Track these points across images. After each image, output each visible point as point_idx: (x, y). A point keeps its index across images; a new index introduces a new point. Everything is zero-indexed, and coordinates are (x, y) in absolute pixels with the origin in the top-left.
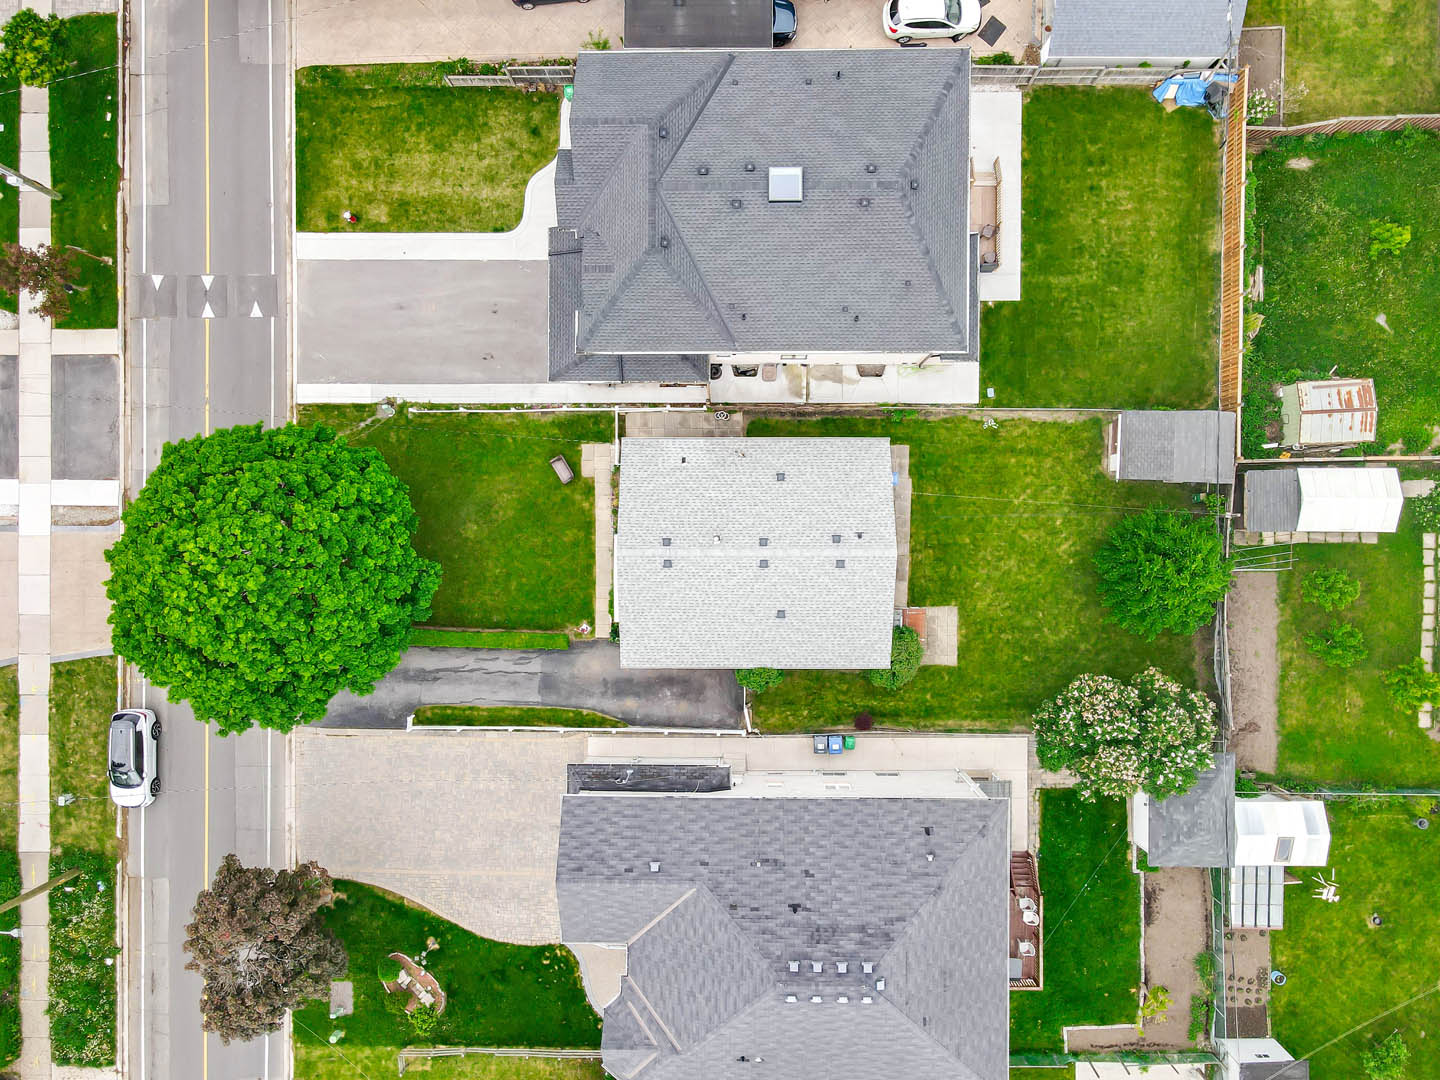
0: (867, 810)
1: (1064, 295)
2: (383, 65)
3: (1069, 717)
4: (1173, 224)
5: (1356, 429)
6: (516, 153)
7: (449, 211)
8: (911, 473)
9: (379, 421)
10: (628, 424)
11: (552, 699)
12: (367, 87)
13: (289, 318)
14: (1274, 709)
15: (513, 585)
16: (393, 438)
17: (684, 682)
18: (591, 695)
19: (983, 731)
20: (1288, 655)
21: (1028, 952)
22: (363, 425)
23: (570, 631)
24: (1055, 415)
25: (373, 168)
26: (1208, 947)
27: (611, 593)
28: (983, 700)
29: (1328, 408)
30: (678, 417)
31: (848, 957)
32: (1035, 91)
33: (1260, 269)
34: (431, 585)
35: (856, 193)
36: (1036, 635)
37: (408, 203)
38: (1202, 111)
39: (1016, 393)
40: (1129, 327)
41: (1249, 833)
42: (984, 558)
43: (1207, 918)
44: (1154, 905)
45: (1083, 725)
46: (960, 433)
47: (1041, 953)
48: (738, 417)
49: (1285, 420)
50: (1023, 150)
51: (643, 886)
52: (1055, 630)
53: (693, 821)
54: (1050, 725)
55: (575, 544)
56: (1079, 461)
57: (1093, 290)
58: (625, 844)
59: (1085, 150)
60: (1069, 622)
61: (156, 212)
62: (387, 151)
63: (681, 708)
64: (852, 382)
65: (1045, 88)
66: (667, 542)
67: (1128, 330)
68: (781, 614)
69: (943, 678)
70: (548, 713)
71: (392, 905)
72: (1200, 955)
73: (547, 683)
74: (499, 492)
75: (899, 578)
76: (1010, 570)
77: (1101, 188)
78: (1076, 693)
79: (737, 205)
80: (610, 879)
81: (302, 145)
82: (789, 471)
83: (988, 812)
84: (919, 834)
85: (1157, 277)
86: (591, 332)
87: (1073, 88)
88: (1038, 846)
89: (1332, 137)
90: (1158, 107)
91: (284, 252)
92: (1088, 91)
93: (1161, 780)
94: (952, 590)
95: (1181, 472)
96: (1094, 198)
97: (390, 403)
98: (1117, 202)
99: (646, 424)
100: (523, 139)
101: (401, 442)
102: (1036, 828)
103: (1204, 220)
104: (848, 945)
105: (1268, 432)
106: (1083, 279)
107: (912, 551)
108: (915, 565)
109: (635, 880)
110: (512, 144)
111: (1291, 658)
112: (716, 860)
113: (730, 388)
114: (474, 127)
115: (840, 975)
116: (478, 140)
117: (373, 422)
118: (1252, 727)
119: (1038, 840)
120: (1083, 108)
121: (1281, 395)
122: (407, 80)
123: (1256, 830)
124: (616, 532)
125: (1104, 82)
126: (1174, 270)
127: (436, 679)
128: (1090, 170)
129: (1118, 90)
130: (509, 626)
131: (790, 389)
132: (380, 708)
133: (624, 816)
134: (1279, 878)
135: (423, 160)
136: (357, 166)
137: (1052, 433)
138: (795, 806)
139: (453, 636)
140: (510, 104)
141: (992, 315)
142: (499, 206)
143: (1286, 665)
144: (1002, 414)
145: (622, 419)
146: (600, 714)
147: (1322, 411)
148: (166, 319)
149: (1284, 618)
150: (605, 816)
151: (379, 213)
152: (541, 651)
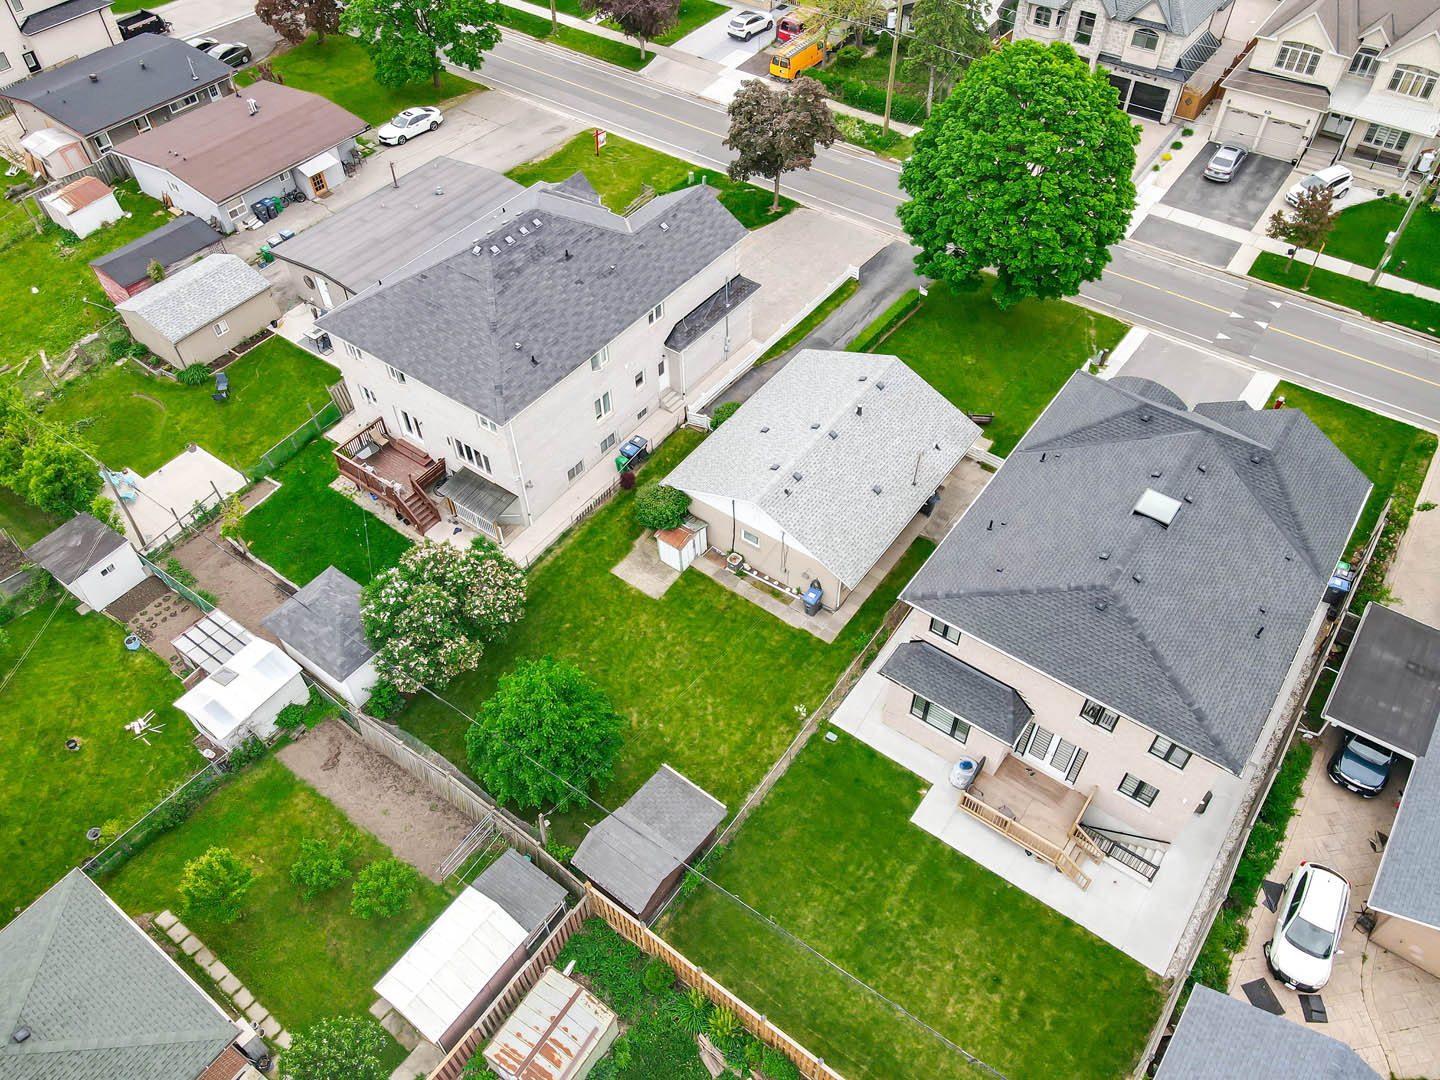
1: (888, 870)
4: (898, 1048)
8: (802, 631)
9: (1092, 355)
11: (809, 341)
12: (1403, 465)
13: (1208, 350)
14: (325, 793)
16: (1073, 355)
20: (357, 840)
22: (1095, 345)
24: (765, 785)
28: (566, 573)
29: (562, 1024)
32: (1156, 993)
35: (1118, 553)
39: (815, 761)
46: (811, 691)
50: (1086, 931)
57: (872, 904)
58: (692, 229)
59: (1051, 1004)
61: (1336, 324)
66: (880, 387)
68: (765, 431)
69: (610, 556)
70: (799, 335)
73: (821, 344)
74: (988, 385)
77: (992, 990)
79: (1155, 474)
83: (508, 404)
84: (539, 356)
85: (845, 983)
91: (1267, 368)
94: (675, 604)
96: (983, 975)
97: (1102, 364)
98: (964, 1000)
101: (1067, 355)
104: (519, 257)
106: (893, 900)
111: (352, 839)
112: (637, 254)
115: (508, 235)
117: (1093, 352)
118: (332, 764)
132: (876, 271)
141: (914, 786)
143: (350, 830)
146: (775, 357)
147: (562, 1014)
148: (1242, 297)
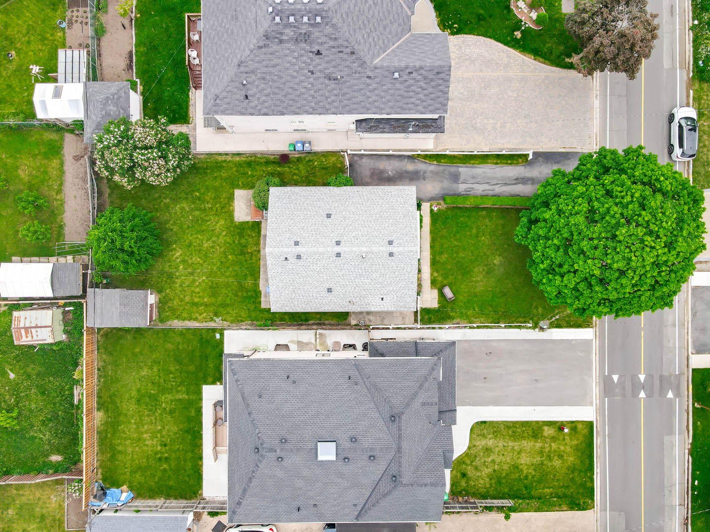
0: (280, 108)
1: (179, 388)
2: (547, 511)
3: (172, 162)
4: (122, 427)
5: (23, 318)
6: (474, 464)
7: (510, 433)
8: (260, 292)
9: (548, 319)
10: (413, 318)
11: (453, 169)
12: (555, 499)
13: (598, 375)
14: (65, 168)
15: (474, 231)
16: (540, 310)
17: (381, 179)
18: (431, 172)
19: (220, 154)
20: (58, 197)
21: (194, 35)
22: (557, 317)
23: (443, 206)
24: (183, 324)
25: (552, 455)
26: (99, 40)
27: (421, 227)
28: (221, 171)
29: (37, 329)
30: (385, 322)
31: (288, 25)
32: (196, 497)
33: (76, 402)
34: (521, 230)
35: (288, 446)
36: (192, 206)
37: (533, 437)
38: (108, 486)
39: (204, 336)
40: (145, 372)
41: (76, 100)
42: (221, 247)
43: (100, 55)
44: (128, 62)
45: (164, 157)
46: (234, 315)
47: (187, 34)
48: (353, 322)
49: (61, 323)
50: (202, 466)
51: (403, 64)
52: (183, 209)
53: (375, 101)
54: (184, 157)
55: (441, 253)
56: (171, 300)
57: (164, 391)
58: (413, 88)
59: (170, 466)
60: (176, 213)
61: (671, 432)
62: (544, 465)
63: (383, 165)
64: (292, 342)
65: (190, 498)
66: (391, 254)
67: (146, 370)
68: (329, 216)
69: (242, 183)
70: (455, 161)
71: (540, 56)
72: (103, 35)
73: (455, 177)
74: (482, 281)
75: (265, 236)
76: (207, 241)
77: (160, 445)
78: (169, 175)
79: (353, 440)
80: (421, 68)
81: (591, 468)
82: (325, 293)
83: (214, 108)
84: (252, 96)
85: (131, 398)
86: (433, 369)
87: (176, 498)
88: (190, 93)
89: (39, 472)
90: (131, 488)
91: (600, 410)
92: (168, 497)
93: (122, 128)
94: (236, 230)
95: (115, 294)
96: (163, 439)
97: (542, 329)
98: (152, 438)
99: (403, 318)
100: (470, 471)
101: (536, 308)
102: (191, 102)
103: (106, 428)
104: (289, 32)
105: (71, 316)
106: (170, 397)
107: (259, 251)
108: (258, 244)
109: (407, 68)
110: (476, 468)
111: (57, 195)
112: (363, 79)
113: (358, 338)
114: (497, 478)
115: (293, 15)
116: (494, 471)
117: (551, 318)
118: (77, 158)
119: (190, 96)
120: (170, 488)
121: (64, 336)
122: (534, 503)
123: (73, 102)
124: (419, 260)
125: (159, 502)
126: (121, 402)
127: (517, 179)
128: (166, 455)
129: (151, 498)
130: (477, 208)
131: (326, 337)
132: (547, 163)
133: (413, 103)
134: (61, 77)
135: (524, 460)
136: (561, 457)
137: (185, 315)
138: (320, 110)
139: (508, 203)
140: (478, 490)
141: (218, 378)
142: (484, 436)
143: (59, 191)
144: (212, 325)
145: (416, 321)
146: (427, 161)
147: (41, 327)
148: (665, 373)
149: (61, 217)
150: (424, 103)
151: (548, 431)
152: (459, 195)
